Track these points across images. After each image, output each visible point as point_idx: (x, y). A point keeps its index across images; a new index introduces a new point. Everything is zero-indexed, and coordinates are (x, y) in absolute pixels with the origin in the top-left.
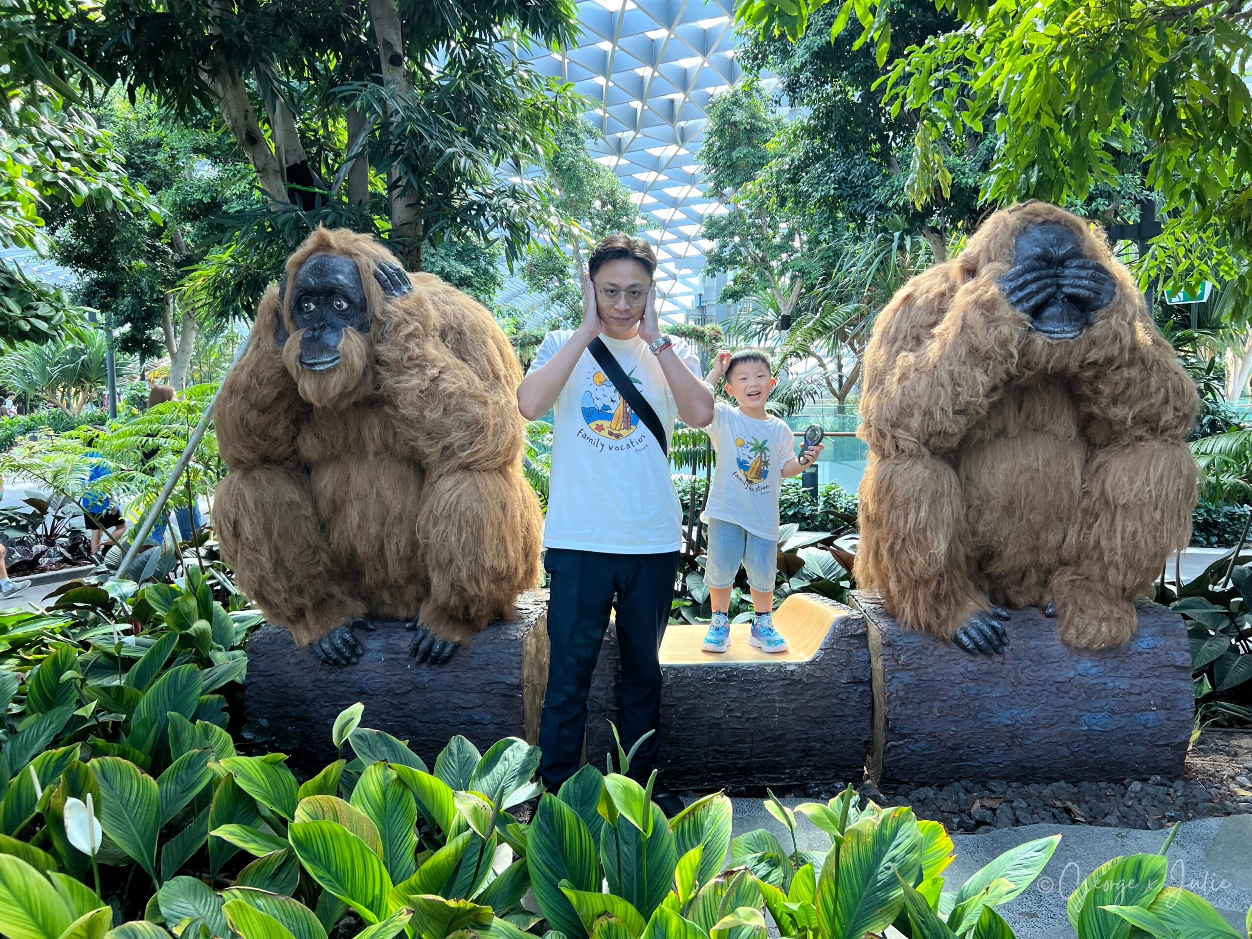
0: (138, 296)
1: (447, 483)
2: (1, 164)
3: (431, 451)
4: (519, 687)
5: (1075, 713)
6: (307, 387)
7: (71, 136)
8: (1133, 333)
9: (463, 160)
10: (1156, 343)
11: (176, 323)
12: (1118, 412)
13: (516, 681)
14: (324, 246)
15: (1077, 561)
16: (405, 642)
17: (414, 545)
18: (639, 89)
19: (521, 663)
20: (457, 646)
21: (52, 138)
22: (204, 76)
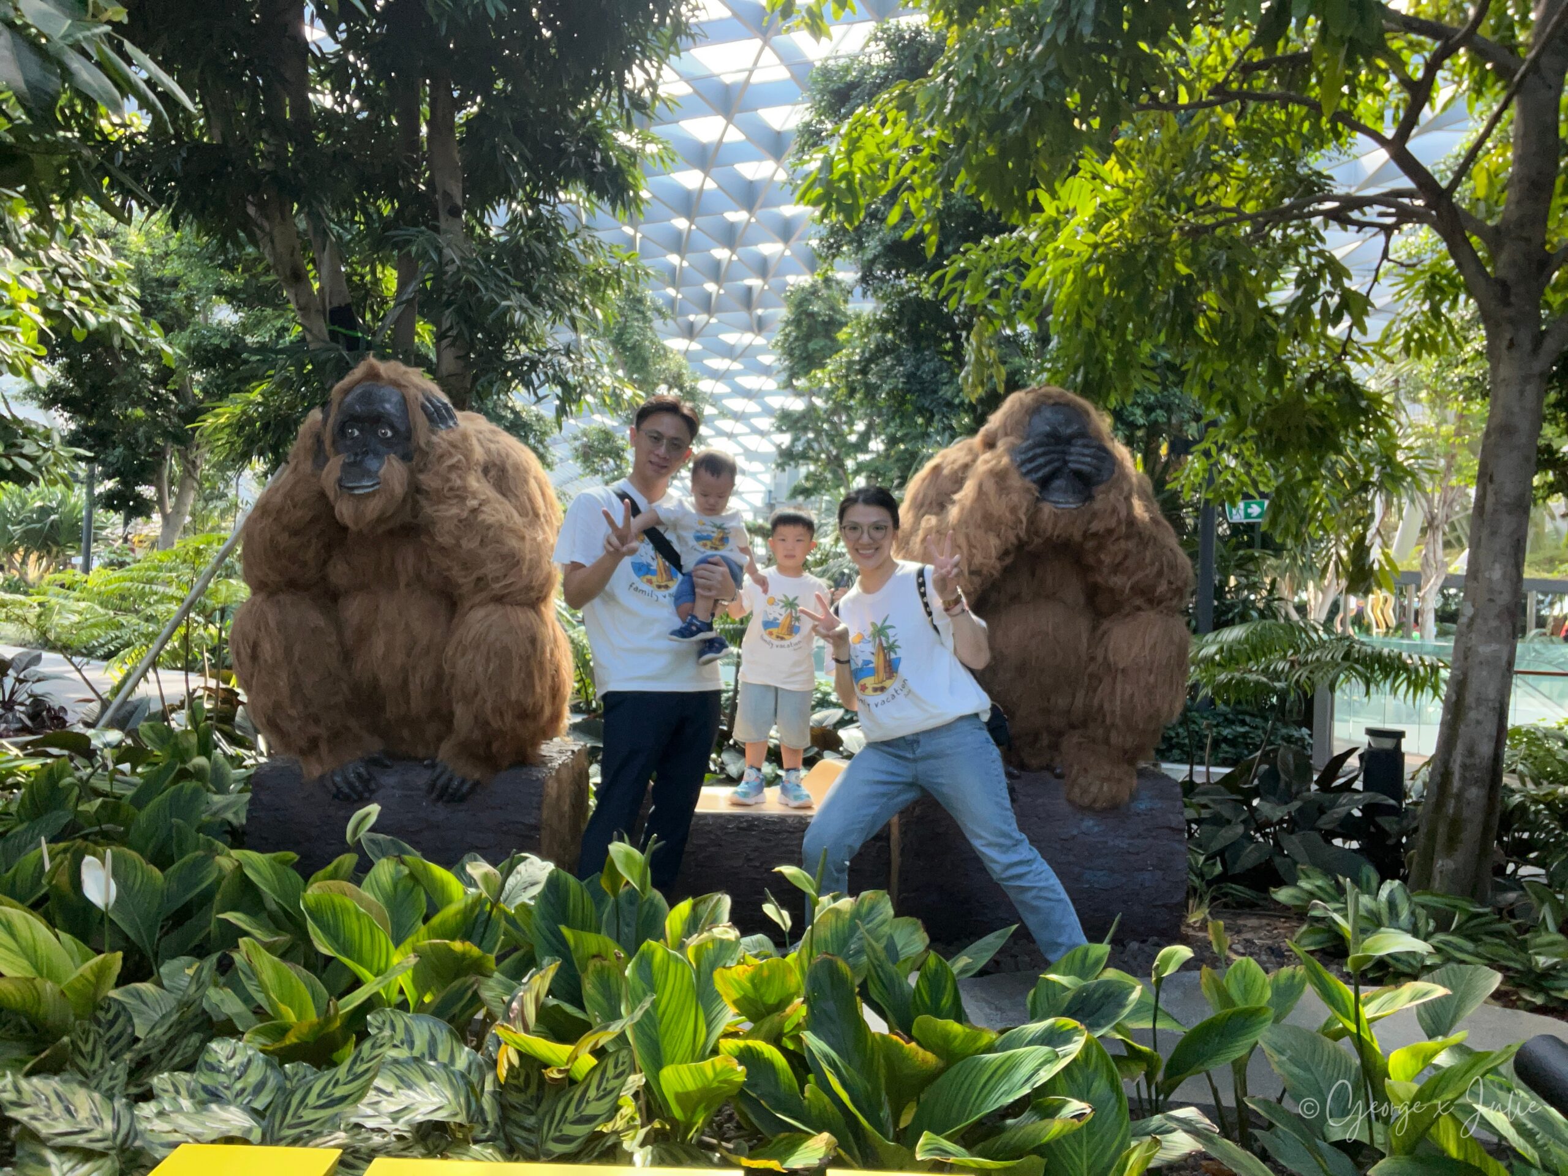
0: (132, 447)
1: (479, 613)
2: (4, 286)
3: (464, 580)
4: (536, 828)
5: (1077, 870)
6: (344, 510)
7: (83, 264)
8: (1130, 507)
9: (517, 314)
10: (1153, 520)
11: (171, 483)
12: (1118, 581)
13: (533, 821)
14: (373, 375)
15: (1084, 724)
16: (421, 778)
17: (439, 676)
18: (716, 271)
19: (540, 803)
20: (477, 783)
21: (61, 265)
22: (251, 210)
